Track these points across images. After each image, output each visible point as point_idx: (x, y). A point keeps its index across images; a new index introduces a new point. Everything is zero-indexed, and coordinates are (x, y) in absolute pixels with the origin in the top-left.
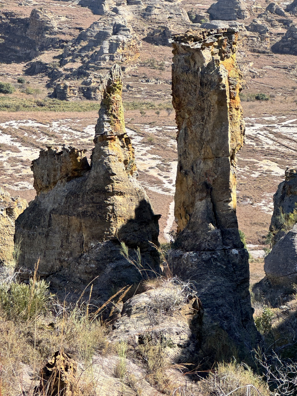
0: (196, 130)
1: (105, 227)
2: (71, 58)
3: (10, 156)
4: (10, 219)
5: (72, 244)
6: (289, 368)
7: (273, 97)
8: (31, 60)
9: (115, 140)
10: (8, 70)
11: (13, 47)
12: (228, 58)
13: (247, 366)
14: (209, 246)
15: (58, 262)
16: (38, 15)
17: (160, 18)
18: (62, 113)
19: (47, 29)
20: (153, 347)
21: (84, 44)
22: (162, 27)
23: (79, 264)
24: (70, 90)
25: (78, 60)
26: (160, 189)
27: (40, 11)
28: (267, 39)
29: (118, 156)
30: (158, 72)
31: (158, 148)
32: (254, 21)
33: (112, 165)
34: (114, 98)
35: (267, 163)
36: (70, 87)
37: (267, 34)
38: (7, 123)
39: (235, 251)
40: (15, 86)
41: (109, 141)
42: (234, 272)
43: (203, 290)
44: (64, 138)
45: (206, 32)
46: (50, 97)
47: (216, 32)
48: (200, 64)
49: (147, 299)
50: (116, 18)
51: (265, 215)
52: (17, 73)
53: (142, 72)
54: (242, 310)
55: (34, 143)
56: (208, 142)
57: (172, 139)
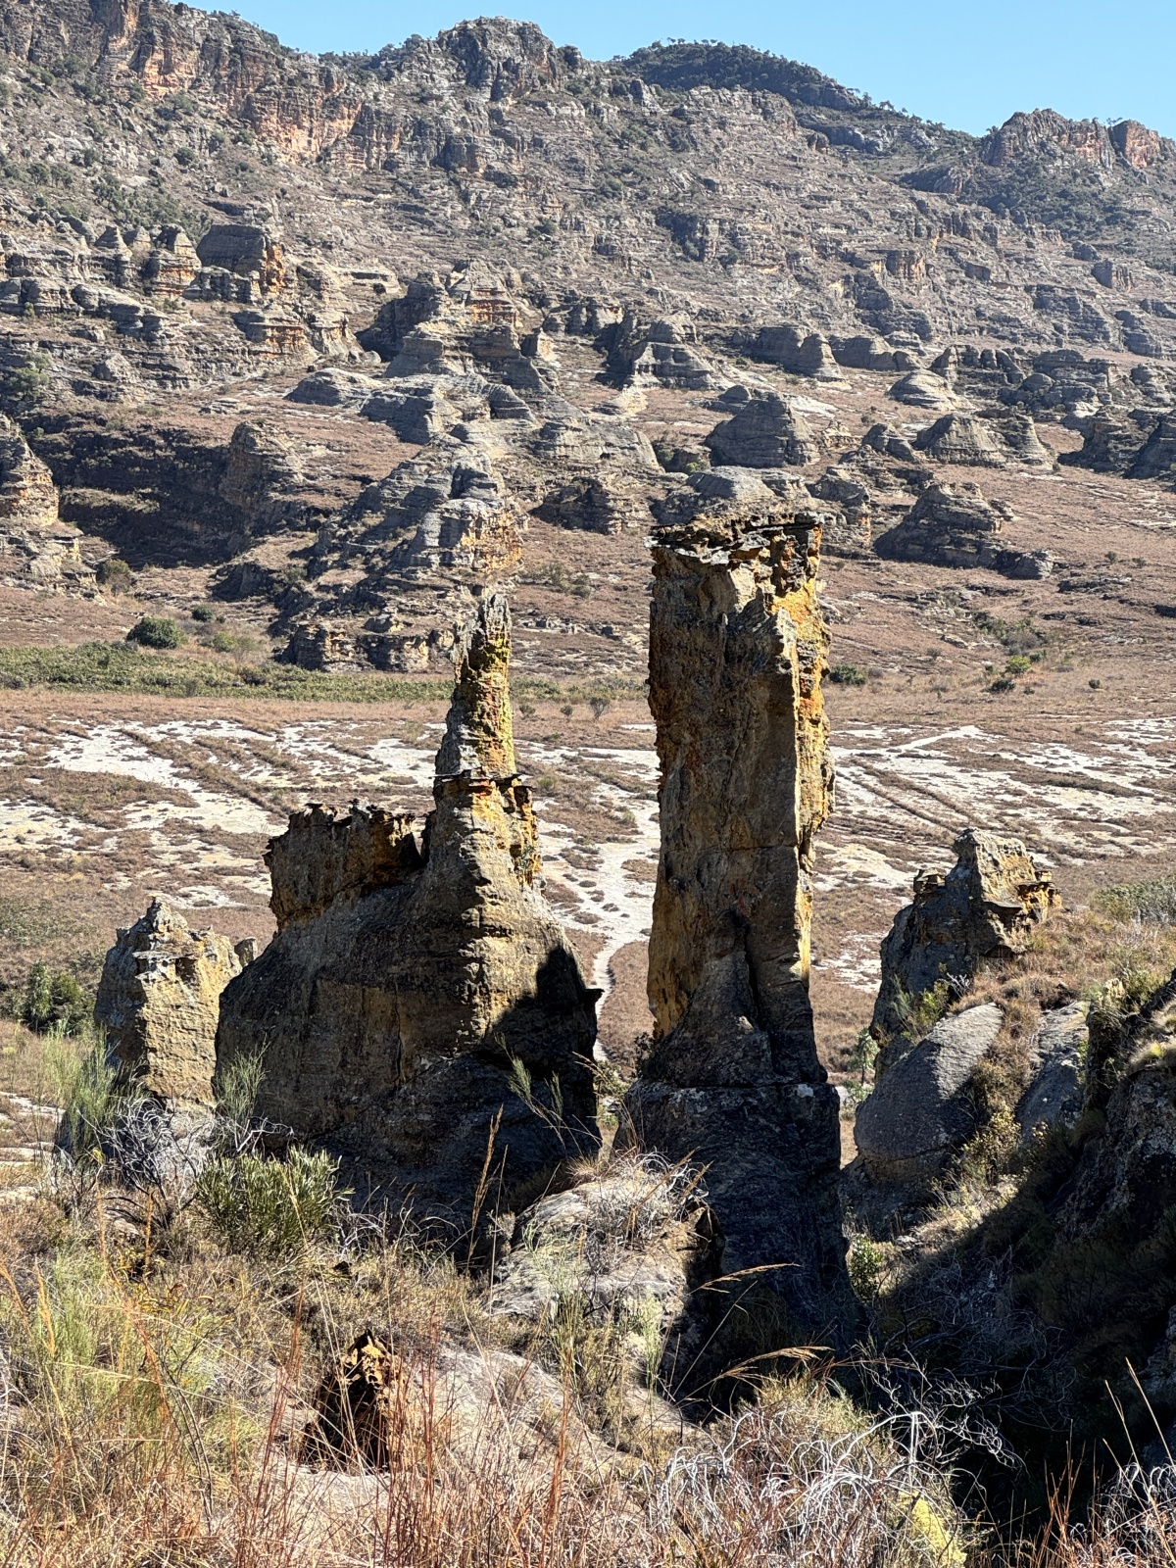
0: (709, 774)
1: (458, 1018)
2: (336, 556)
3: (169, 815)
4: (184, 987)
5: (372, 1059)
6: (946, 1396)
7: (878, 675)
8: (229, 559)
9: (489, 793)
10: (168, 584)
11: (179, 523)
12: (795, 589)
13: (837, 1386)
14: (739, 1074)
15: (331, 1105)
16: (253, 440)
17: (579, 455)
18: (311, 705)
19: (274, 476)
20: (594, 1332)
21: (373, 519)
22: (584, 480)
23: (388, 1111)
24: (334, 643)
25: (357, 563)
26: (571, 916)
27: (257, 428)
28: (864, 520)
29: (496, 834)
30: (569, 600)
31: (567, 804)
32: (829, 470)
33: (481, 857)
34: (487, 682)
35: (858, 855)
36: (333, 634)
37: (865, 508)
38: (164, 728)
39: (805, 1090)
40: (186, 627)
41: (475, 795)
42: (802, 1143)
43: (722, 1188)
44: (314, 772)
45: (739, 522)
46: (278, 659)
47: (766, 522)
48: (724, 606)
49: (577, 1207)
50: (460, 452)
51: (849, 993)
52: (190, 594)
53: (528, 600)
54: (819, 1242)
55: (235, 783)
56: (742, 807)
57: (605, 782)
